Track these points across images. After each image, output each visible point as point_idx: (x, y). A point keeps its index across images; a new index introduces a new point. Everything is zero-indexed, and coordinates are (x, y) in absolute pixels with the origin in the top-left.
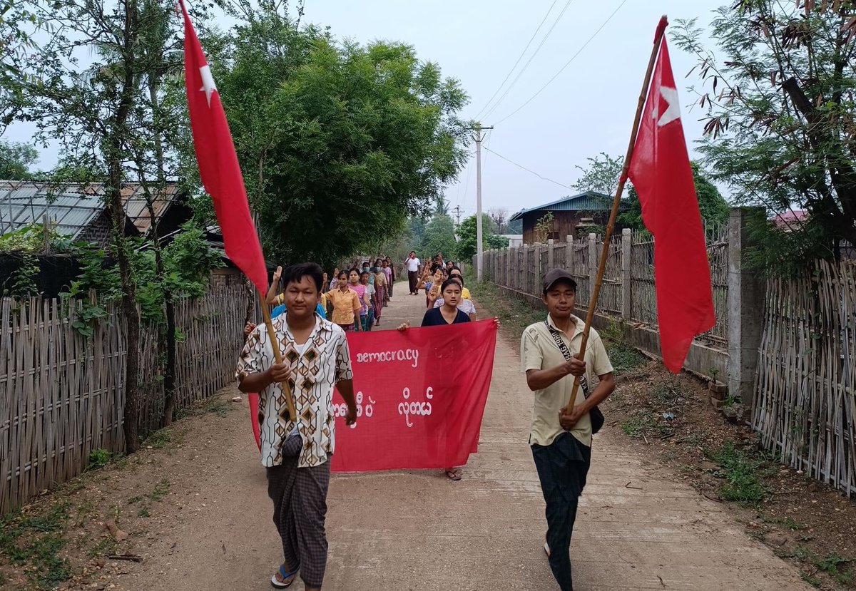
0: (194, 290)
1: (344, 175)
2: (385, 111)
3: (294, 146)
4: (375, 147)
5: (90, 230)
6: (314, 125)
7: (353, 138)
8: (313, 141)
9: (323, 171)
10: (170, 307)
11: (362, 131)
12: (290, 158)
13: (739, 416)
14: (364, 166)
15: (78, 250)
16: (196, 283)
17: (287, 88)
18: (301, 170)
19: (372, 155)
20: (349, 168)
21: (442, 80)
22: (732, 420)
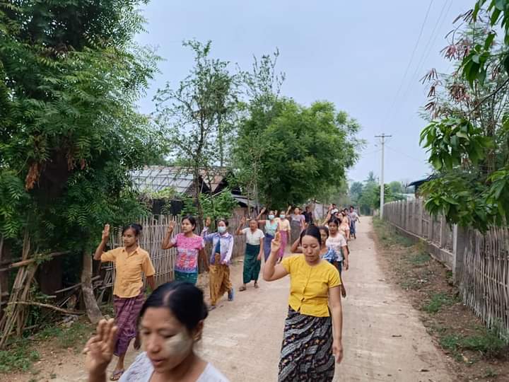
0: (227, 216)
1: (293, 167)
2: (315, 137)
3: (271, 155)
4: (310, 155)
5: (190, 189)
6: (281, 145)
7: (299, 151)
8: (280, 152)
9: (284, 165)
10: (216, 222)
11: (303, 147)
12: (270, 159)
13: (454, 283)
14: (302, 164)
15: (185, 198)
16: (227, 214)
17: (270, 129)
18: (275, 165)
19: (307, 159)
20: (296, 164)
21: (348, 119)
22: (451, 285)
